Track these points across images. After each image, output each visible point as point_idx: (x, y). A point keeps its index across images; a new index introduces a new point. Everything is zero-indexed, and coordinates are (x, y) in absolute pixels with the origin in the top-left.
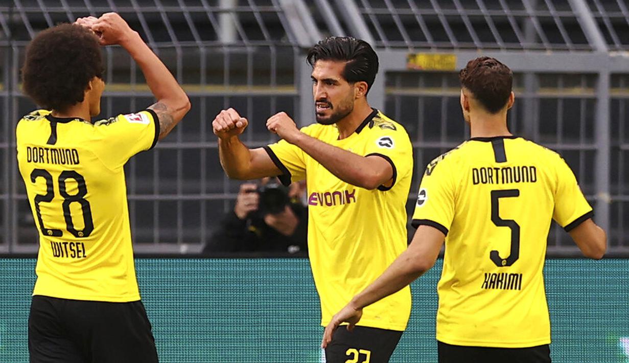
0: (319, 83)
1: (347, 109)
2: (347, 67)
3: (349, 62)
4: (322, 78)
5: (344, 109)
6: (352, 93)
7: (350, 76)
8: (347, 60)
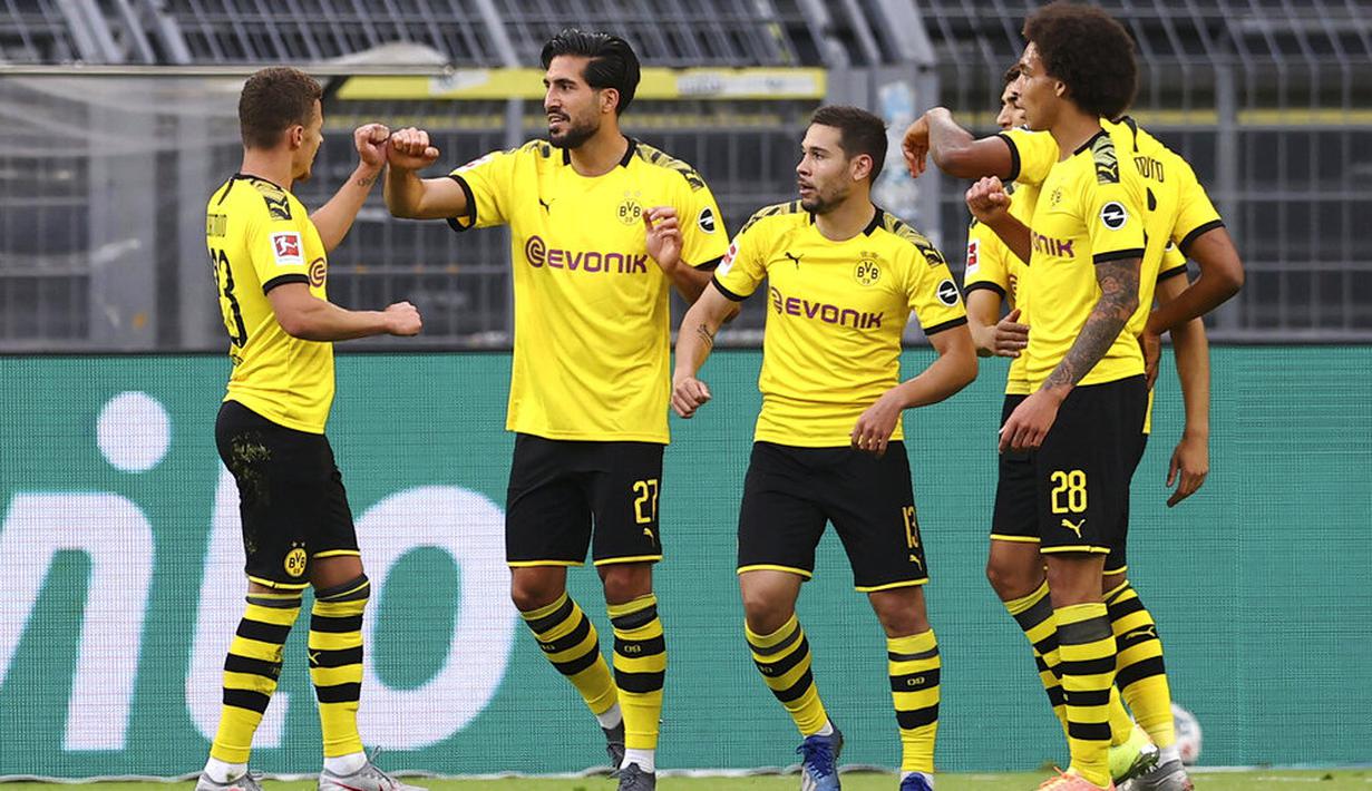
0: (552, 85)
1: (590, 126)
2: (591, 66)
3: (594, 59)
4: (556, 78)
5: (586, 124)
6: (595, 102)
7: (595, 80)
8: (591, 56)
